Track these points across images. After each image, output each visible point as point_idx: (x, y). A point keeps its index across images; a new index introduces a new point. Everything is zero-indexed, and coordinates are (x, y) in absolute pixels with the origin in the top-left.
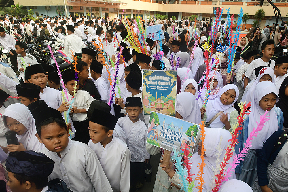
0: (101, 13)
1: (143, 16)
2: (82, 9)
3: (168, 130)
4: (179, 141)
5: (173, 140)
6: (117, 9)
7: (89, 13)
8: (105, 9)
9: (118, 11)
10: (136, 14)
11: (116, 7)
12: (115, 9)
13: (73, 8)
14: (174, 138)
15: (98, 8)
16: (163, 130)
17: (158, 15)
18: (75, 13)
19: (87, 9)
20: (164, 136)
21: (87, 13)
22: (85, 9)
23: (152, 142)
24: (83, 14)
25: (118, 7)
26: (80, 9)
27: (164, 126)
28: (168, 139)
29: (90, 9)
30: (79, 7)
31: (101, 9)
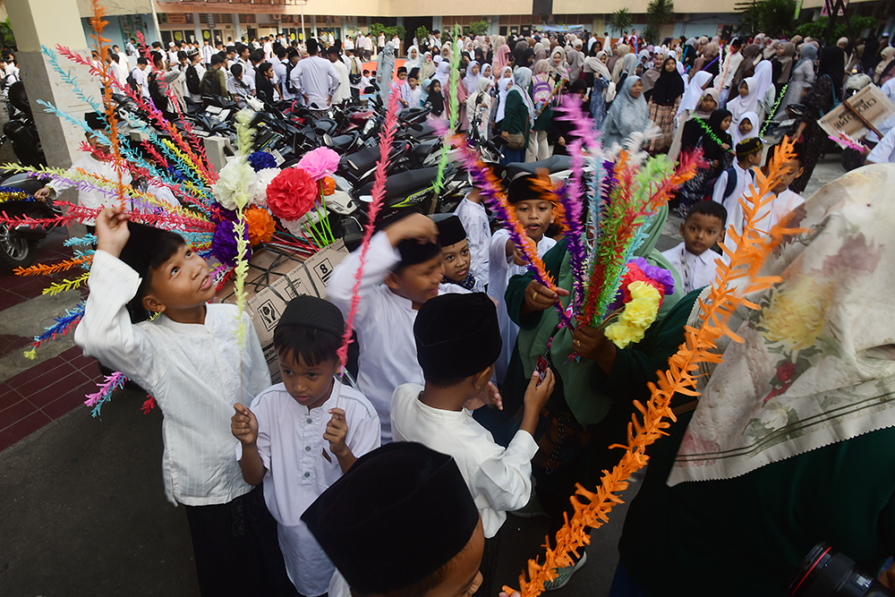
0: (238, 28)
1: (339, 31)
2: (190, 21)
6: (277, 16)
7: (209, 31)
8: (248, 18)
9: (280, 22)
10: (322, 26)
11: (277, 11)
12: (271, 15)
13: (169, 20)
15: (230, 15)
17: (380, 26)
18: (174, 32)
19: (204, 19)
21: (203, 31)
22: (197, 19)
24: (192, 33)
25: (283, 10)
26: (184, 20)
29: (211, 19)
30: (183, 14)
31: (237, 19)
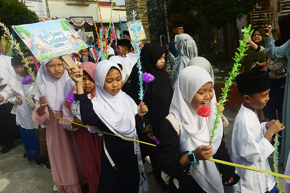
3: (48, 36)
4: (66, 39)
5: (61, 42)
14: (59, 39)
16: (43, 40)
20: (49, 44)
23: (45, 57)
27: (40, 35)
28: (55, 44)
